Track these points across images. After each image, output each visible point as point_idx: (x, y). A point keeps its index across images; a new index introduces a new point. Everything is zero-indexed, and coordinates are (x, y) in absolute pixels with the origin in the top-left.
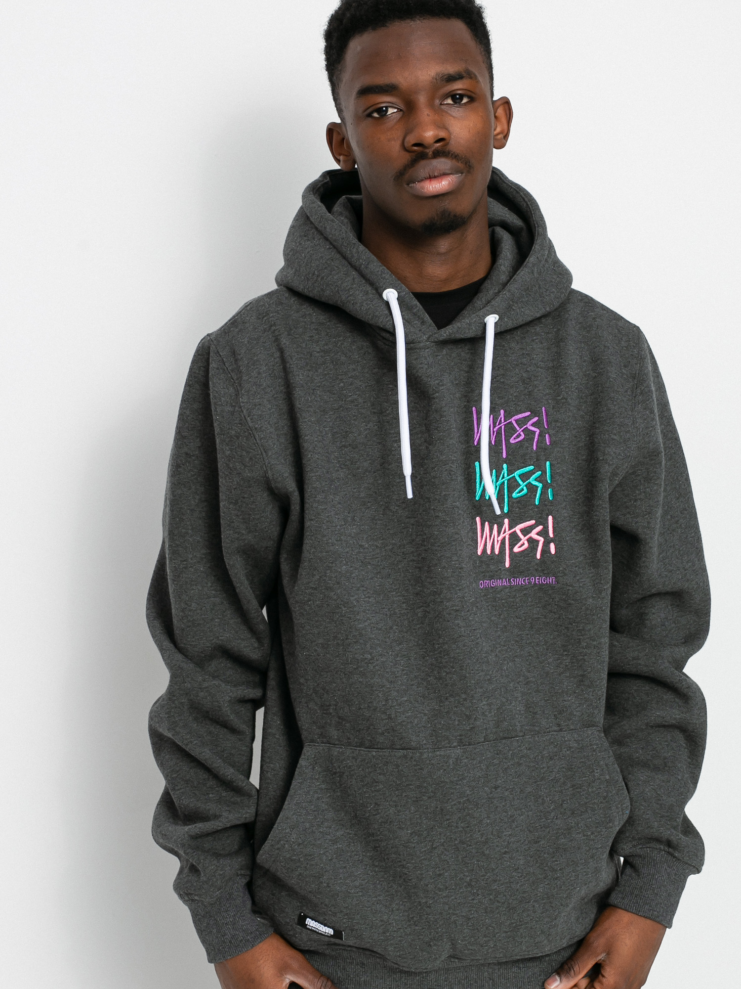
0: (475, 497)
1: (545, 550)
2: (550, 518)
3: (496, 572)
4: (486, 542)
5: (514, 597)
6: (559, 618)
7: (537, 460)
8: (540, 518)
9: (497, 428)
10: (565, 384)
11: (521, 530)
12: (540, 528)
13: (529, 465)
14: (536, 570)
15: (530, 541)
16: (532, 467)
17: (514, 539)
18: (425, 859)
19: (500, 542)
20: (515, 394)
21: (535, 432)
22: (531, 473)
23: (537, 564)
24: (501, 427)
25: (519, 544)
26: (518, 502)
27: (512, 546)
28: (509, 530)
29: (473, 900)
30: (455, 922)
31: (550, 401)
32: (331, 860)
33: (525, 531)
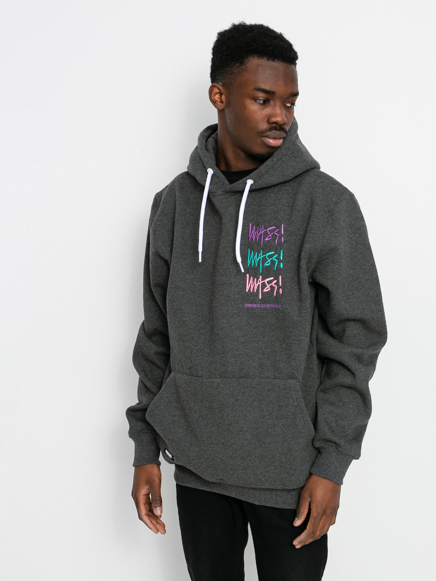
0: (247, 265)
1: (278, 292)
2: (280, 277)
3: (254, 300)
4: (250, 286)
5: (262, 313)
6: (282, 325)
7: (276, 249)
8: (276, 276)
9: (260, 233)
10: (295, 213)
11: (267, 282)
12: (276, 281)
13: (272, 251)
14: (274, 301)
15: (271, 287)
16: (273, 253)
17: (264, 286)
18: (204, 429)
19: (257, 287)
20: (269, 218)
21: (277, 236)
22: (273, 255)
23: (274, 298)
24: (262, 233)
25: (266, 288)
26: (266, 268)
27: (262, 289)
28: (262, 281)
29: (225, 451)
30: (216, 460)
31: (287, 222)
32: (169, 424)
33: (269, 282)
